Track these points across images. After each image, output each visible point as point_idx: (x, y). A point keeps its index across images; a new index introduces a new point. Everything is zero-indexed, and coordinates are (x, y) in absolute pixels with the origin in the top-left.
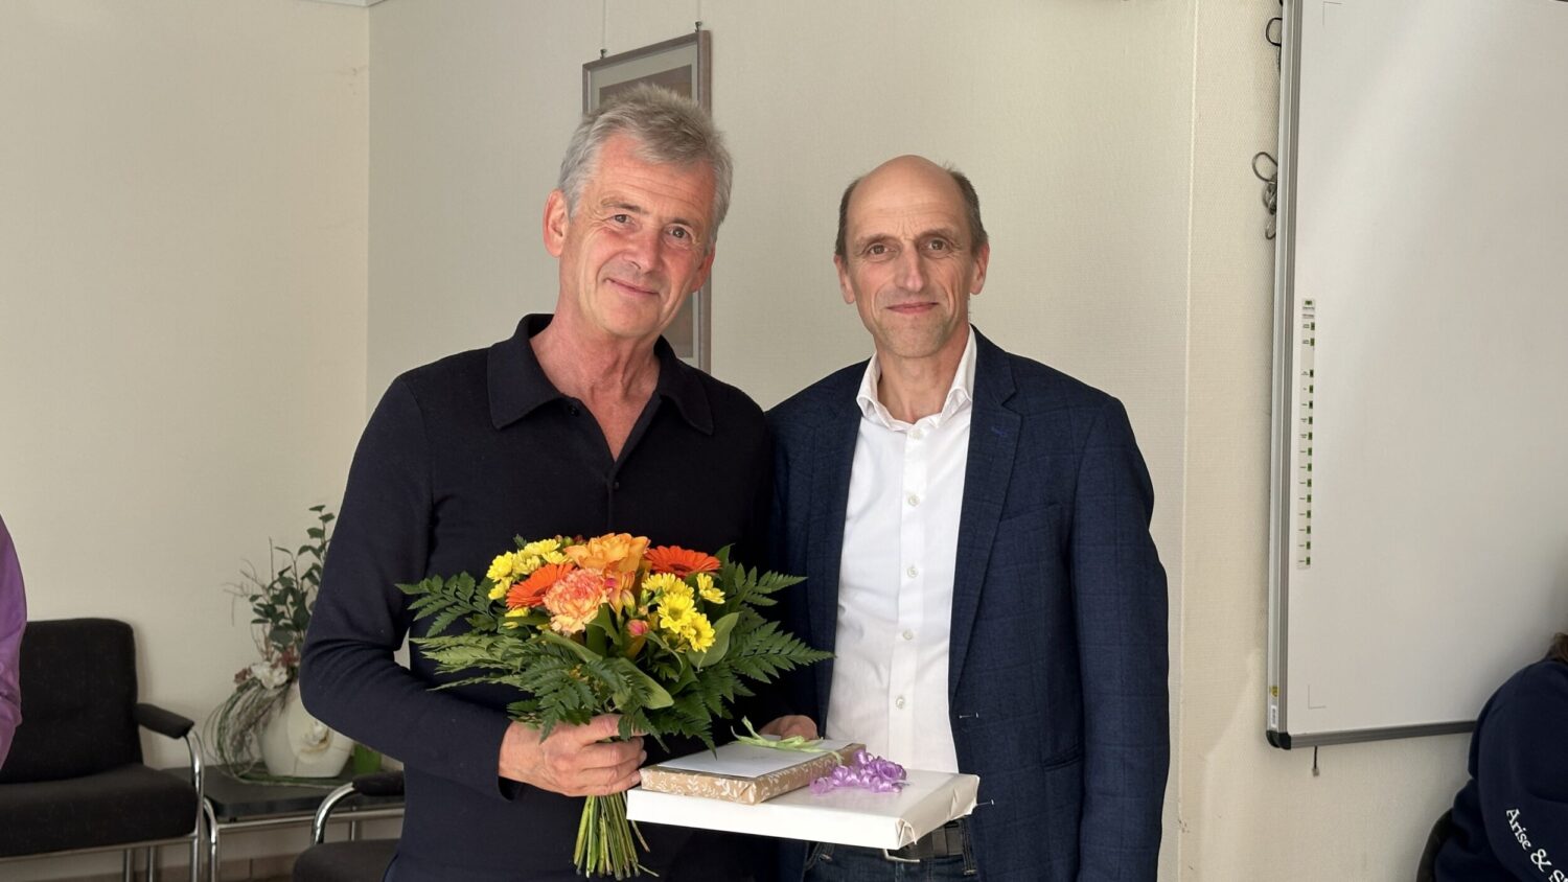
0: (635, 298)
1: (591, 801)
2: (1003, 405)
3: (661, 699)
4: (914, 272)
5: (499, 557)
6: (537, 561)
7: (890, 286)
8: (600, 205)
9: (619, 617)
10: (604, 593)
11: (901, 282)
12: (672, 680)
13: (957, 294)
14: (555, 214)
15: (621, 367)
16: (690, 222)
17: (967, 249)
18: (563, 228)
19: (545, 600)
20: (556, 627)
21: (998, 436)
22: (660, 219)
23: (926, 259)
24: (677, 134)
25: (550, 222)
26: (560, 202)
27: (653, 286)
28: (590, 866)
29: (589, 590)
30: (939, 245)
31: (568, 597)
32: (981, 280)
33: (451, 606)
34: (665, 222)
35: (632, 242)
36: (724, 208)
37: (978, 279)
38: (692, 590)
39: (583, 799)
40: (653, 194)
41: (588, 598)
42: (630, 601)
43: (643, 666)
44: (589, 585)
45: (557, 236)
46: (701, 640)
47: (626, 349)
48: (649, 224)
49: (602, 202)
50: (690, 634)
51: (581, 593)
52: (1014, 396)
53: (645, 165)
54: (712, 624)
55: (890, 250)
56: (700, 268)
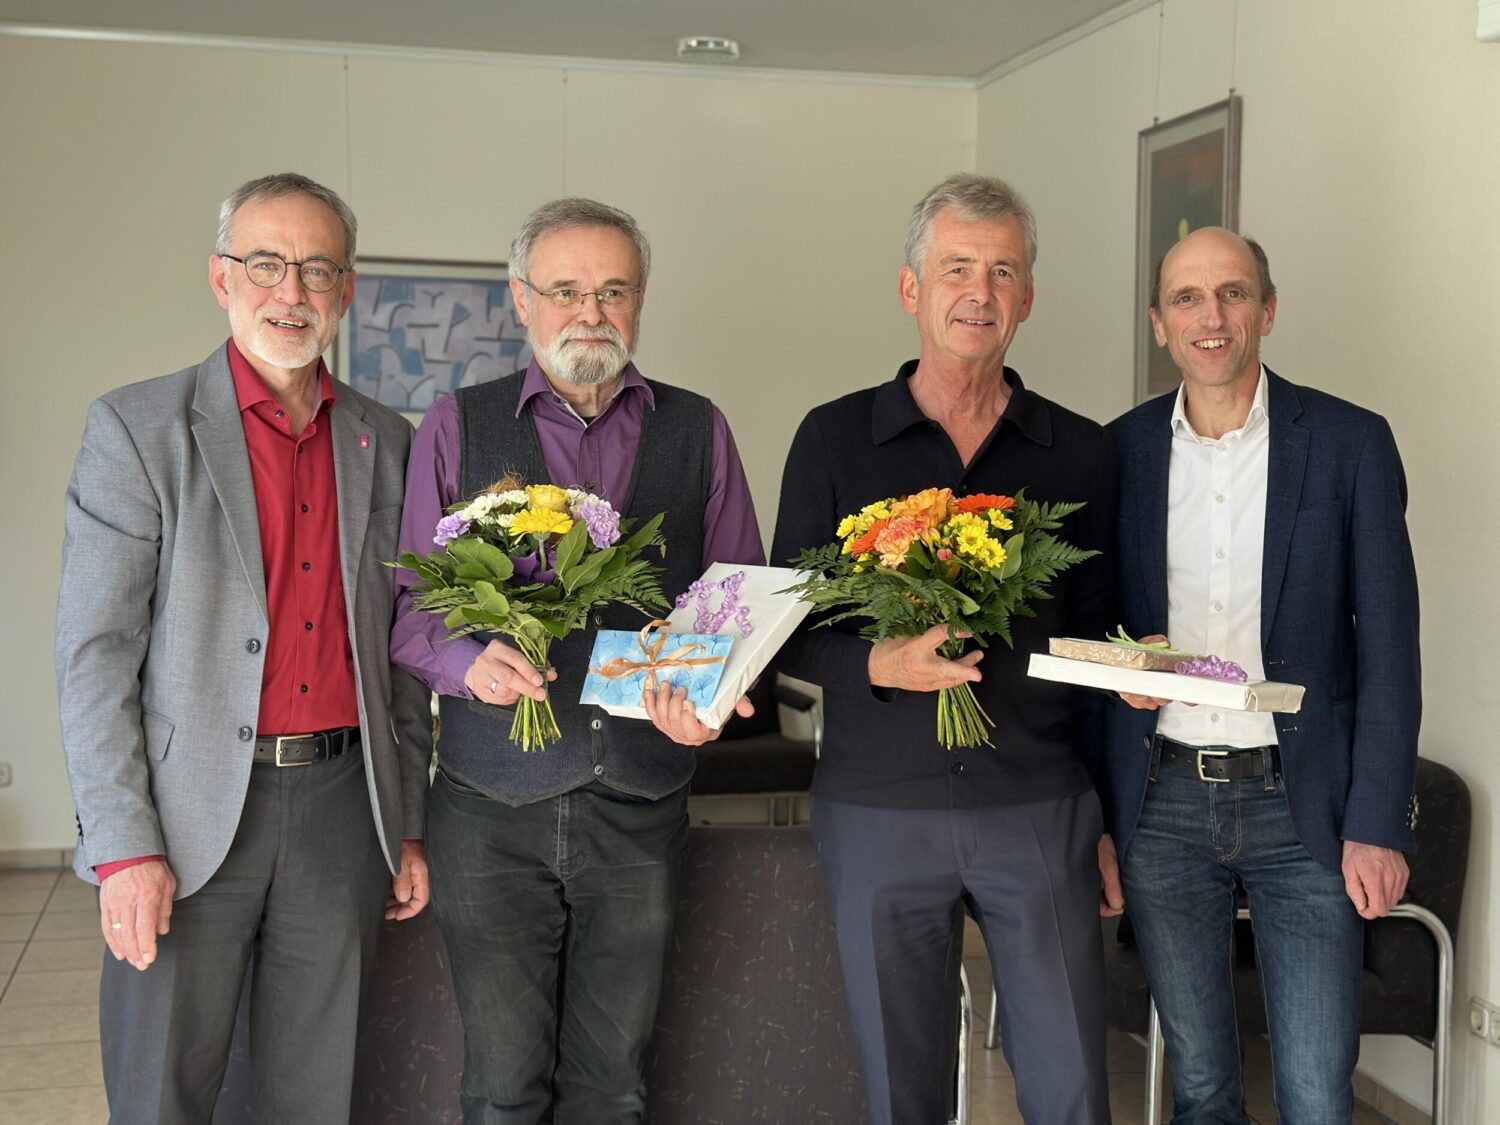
0: (978, 330)
1: (943, 693)
2: (1294, 422)
3: (971, 607)
4: (1214, 313)
5: (844, 520)
6: (873, 520)
7: (1196, 326)
8: (939, 264)
9: (932, 549)
10: (915, 532)
11: (1203, 323)
12: (979, 592)
13: (1249, 333)
14: (906, 285)
15: (973, 386)
16: (1008, 262)
17: (1259, 298)
18: (915, 292)
19: (875, 545)
20: (884, 563)
21: (1292, 446)
22: (986, 264)
23: (1224, 305)
24: (987, 197)
25: (904, 291)
26: (909, 274)
27: (990, 317)
28: (950, 741)
29: (904, 532)
30: (1236, 294)
31: (889, 539)
32: (1270, 324)
33: (821, 564)
34: (990, 265)
35: (969, 286)
36: (1034, 249)
37: (1267, 323)
38: (987, 522)
39: (937, 692)
40: (978, 246)
41: (903, 538)
42: (936, 535)
43: (960, 587)
44: (904, 528)
45: (911, 299)
46: (996, 559)
47: (975, 372)
48: (979, 269)
49: (941, 262)
50: (984, 555)
51: (899, 535)
52: (1303, 414)
53: (968, 224)
54: (1002, 545)
55: (1195, 299)
56: (1025, 302)
